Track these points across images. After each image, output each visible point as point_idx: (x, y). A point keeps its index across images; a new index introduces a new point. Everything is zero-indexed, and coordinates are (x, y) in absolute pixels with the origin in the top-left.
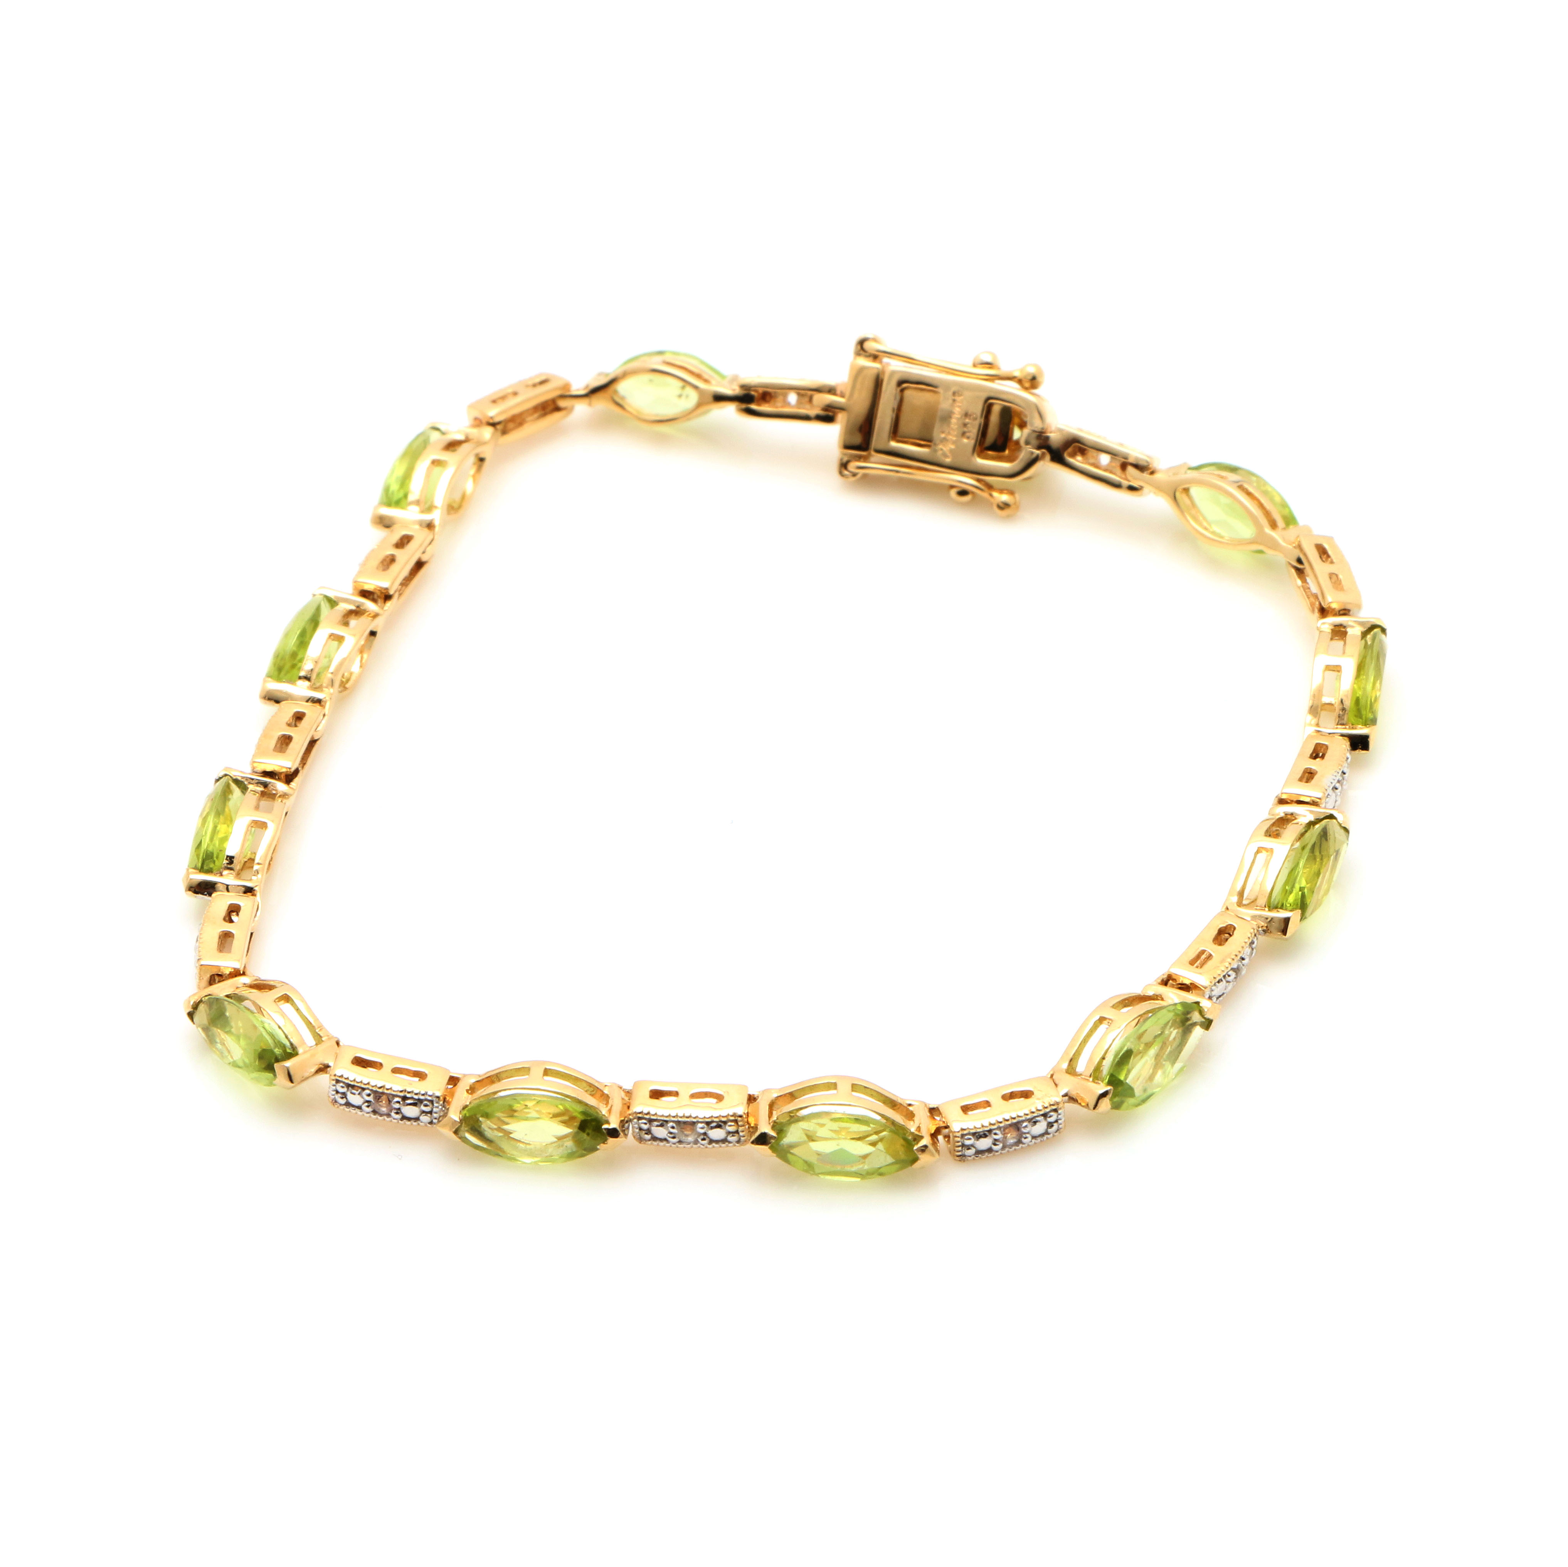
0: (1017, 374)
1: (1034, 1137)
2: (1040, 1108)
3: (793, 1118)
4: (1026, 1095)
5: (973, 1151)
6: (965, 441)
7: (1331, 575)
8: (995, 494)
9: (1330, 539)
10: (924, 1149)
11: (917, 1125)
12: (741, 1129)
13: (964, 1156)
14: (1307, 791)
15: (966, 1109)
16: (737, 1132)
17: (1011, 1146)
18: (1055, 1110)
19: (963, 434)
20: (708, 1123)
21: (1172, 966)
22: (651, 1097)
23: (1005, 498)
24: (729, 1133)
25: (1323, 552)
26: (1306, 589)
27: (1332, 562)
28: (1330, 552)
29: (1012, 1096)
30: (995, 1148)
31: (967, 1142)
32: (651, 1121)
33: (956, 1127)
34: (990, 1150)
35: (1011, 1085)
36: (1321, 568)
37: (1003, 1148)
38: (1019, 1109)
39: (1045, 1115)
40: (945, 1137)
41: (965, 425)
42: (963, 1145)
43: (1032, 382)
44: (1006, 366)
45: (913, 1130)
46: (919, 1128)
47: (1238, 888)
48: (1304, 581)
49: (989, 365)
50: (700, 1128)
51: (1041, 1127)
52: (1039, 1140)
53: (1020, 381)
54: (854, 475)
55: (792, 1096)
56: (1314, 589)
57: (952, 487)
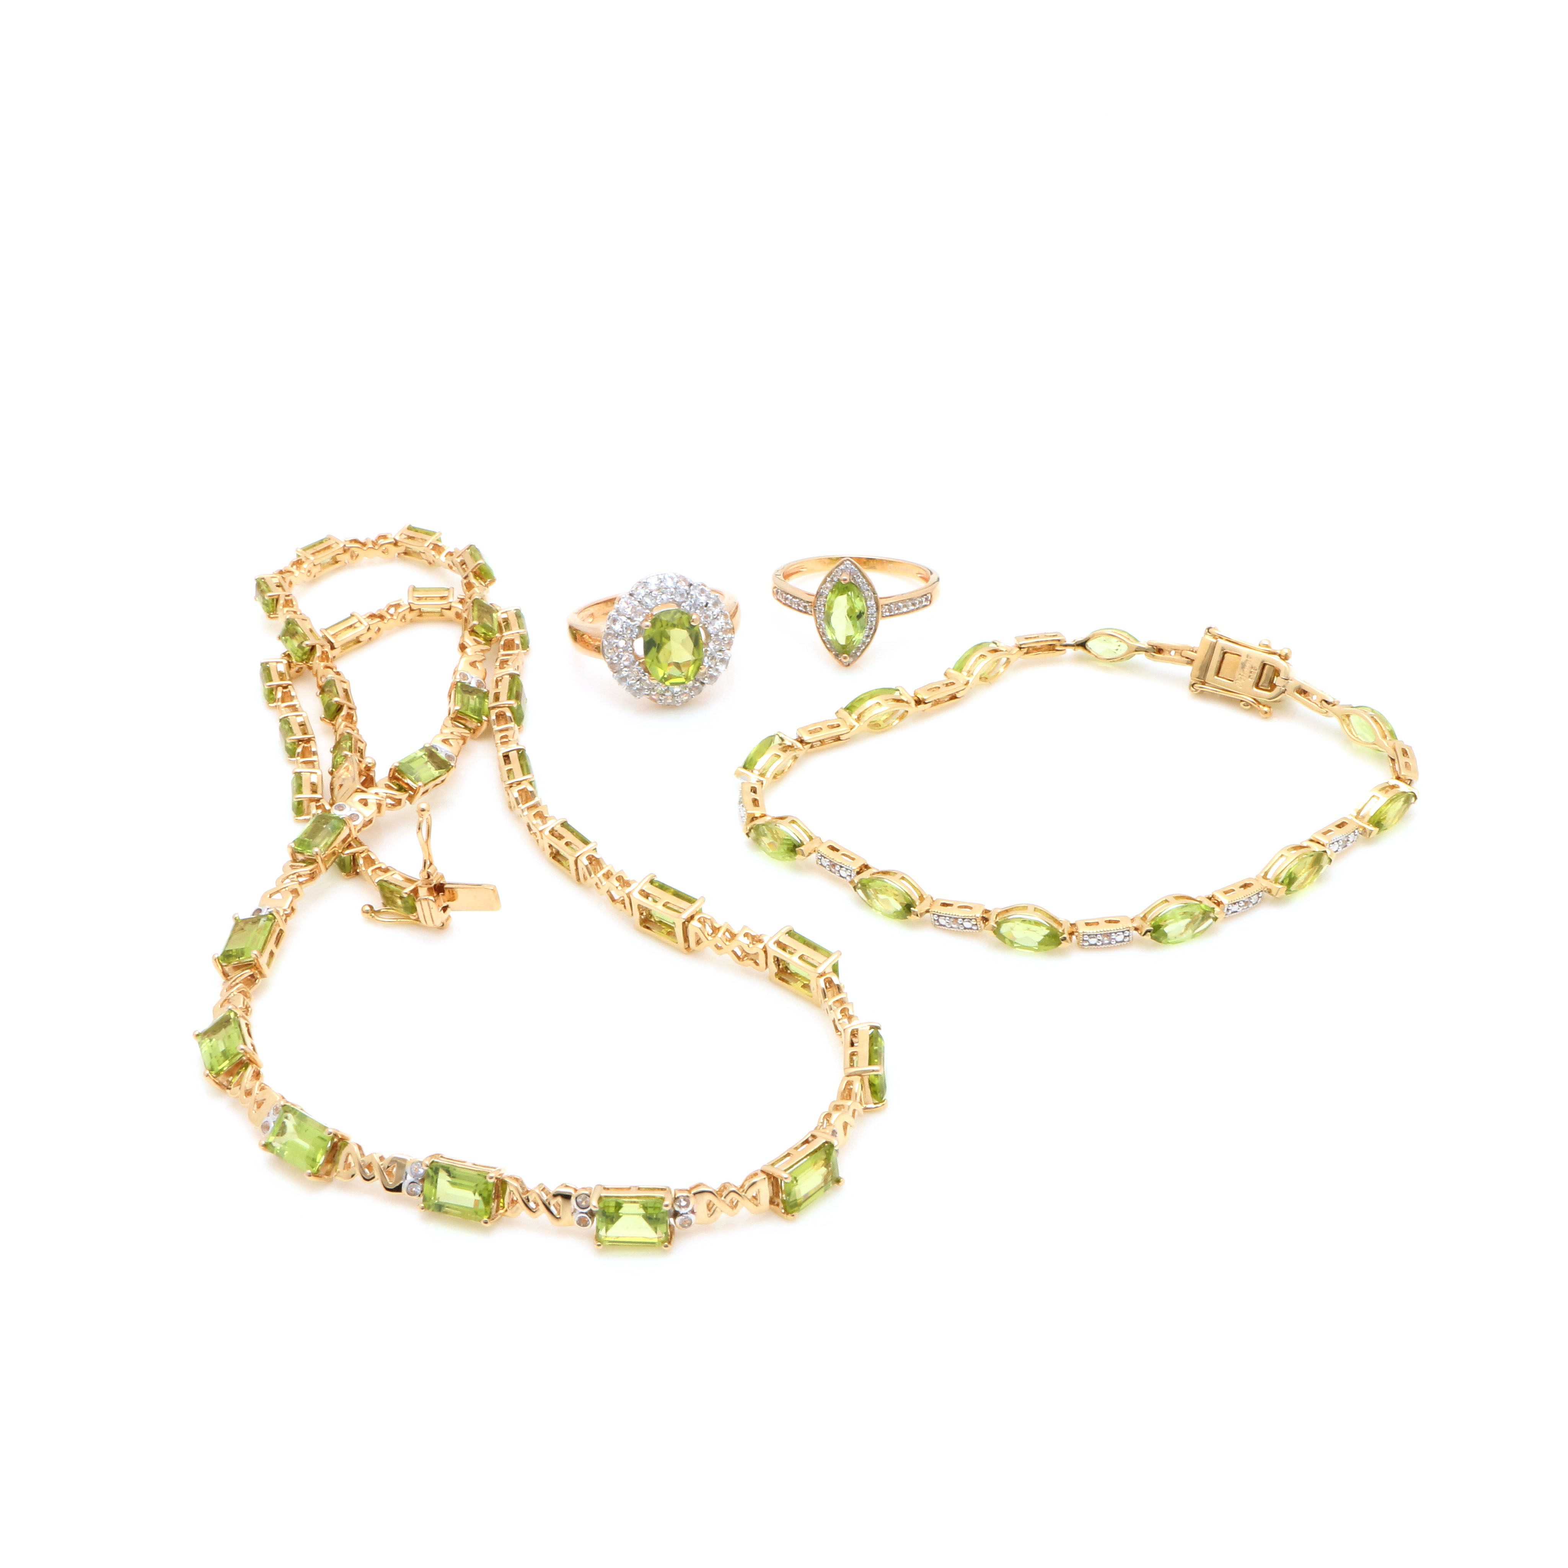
0: (1279, 652)
1: (1117, 942)
2: (1121, 928)
3: (1006, 921)
4: (1117, 922)
5: (1087, 944)
6: (1250, 679)
7: (1406, 763)
8: (1261, 706)
9: (1410, 748)
10: (1064, 939)
11: (1063, 928)
12: (978, 923)
13: (1083, 945)
14: (1323, 840)
15: (1087, 924)
16: (976, 925)
17: (1106, 944)
18: (1128, 930)
19: (1249, 676)
20: (964, 919)
21: (1216, 891)
22: (941, 905)
23: (1266, 709)
24: (973, 925)
25: (1405, 753)
26: (1394, 769)
27: (1408, 757)
28: (1408, 752)
29: (1110, 922)
30: (1098, 944)
31: (1085, 939)
32: (939, 916)
33: (1081, 931)
34: (1096, 945)
35: (1111, 917)
36: (1402, 760)
37: (1102, 944)
38: (1112, 927)
39: (1123, 932)
40: (1077, 936)
41: (1251, 672)
42: (1083, 940)
43: (1285, 658)
44: (1275, 648)
45: (1061, 931)
46: (1063, 930)
47: (1266, 870)
48: (1394, 765)
49: (1267, 646)
50: (960, 921)
51: (1120, 938)
52: (1119, 944)
53: (1280, 655)
54: (1196, 690)
55: (1007, 911)
56: (1397, 769)
57: (1242, 701)
